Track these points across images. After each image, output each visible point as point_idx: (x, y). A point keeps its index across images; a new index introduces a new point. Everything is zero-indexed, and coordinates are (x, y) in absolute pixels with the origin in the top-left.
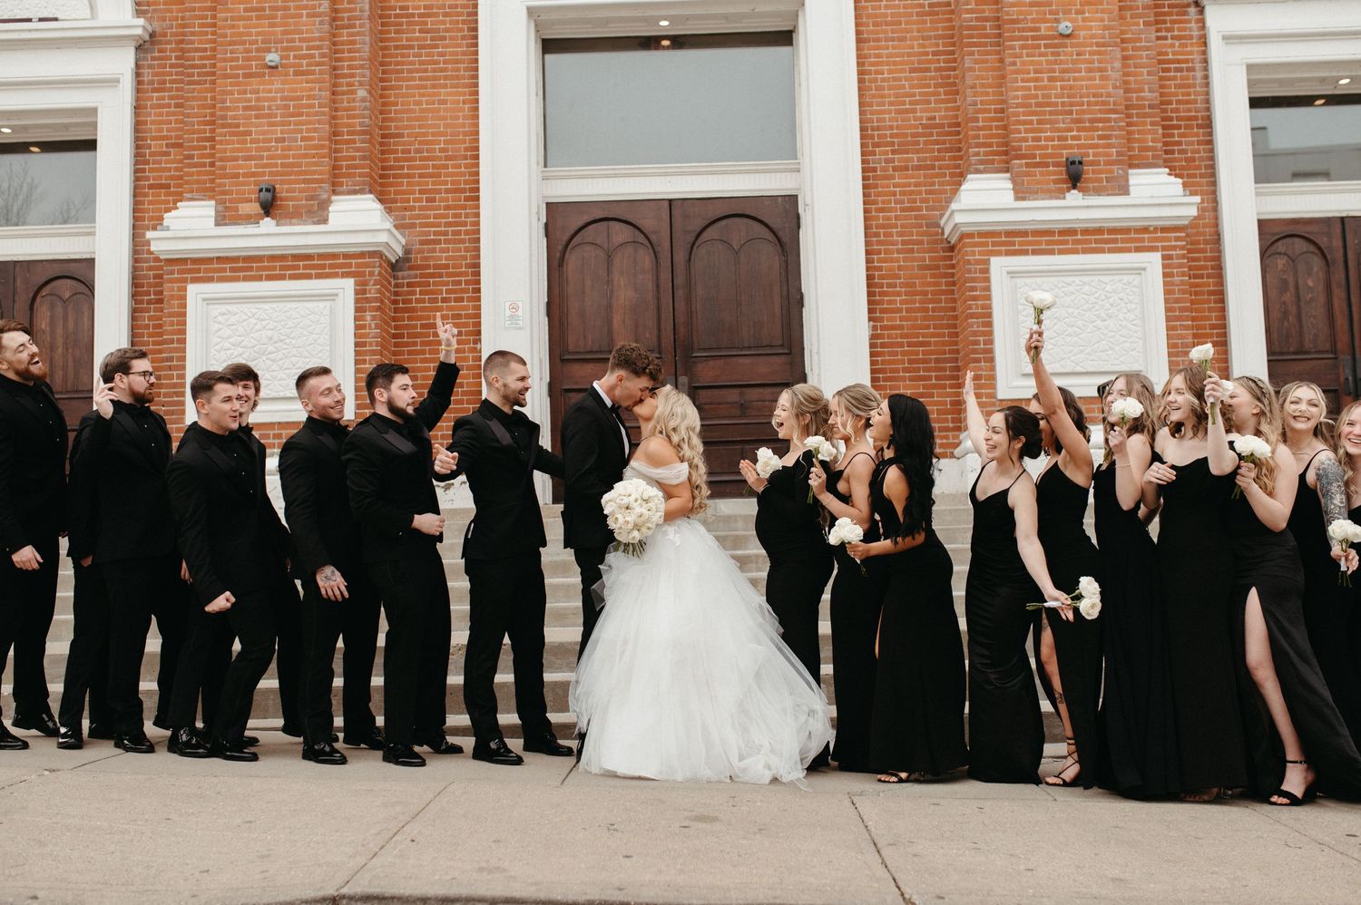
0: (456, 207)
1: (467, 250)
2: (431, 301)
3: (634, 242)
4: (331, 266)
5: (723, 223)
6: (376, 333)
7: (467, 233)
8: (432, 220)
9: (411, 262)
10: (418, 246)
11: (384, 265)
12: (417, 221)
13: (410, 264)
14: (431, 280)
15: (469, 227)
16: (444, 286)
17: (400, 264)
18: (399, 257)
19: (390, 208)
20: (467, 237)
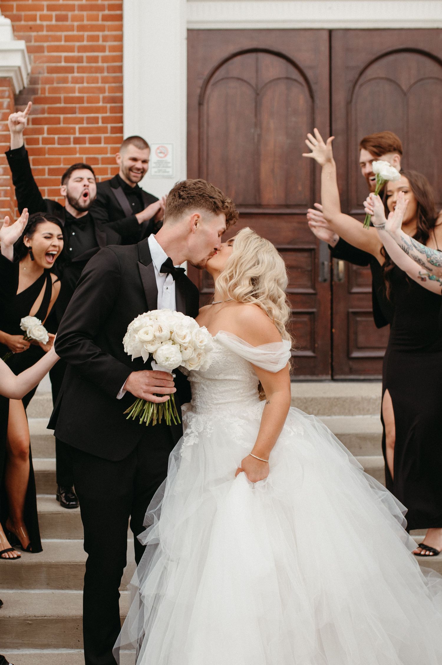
0: (92, 28)
1: (105, 80)
2: (62, 141)
3: (287, 78)
5: (392, 58)
6: (5, 179)
7: (105, 59)
8: (63, 43)
9: (37, 94)
10: (46, 75)
11: (12, 96)
12: (45, 44)
13: (36, 96)
14: (62, 116)
15: (107, 53)
16: (77, 124)
17: (24, 96)
18: (24, 88)
19: (13, 26)
20: (105, 65)
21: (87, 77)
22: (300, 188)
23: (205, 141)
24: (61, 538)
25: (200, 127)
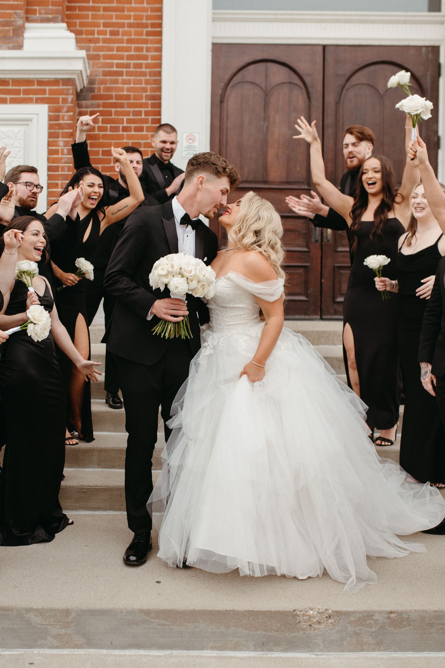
0: (138, 41)
1: (147, 82)
2: (113, 129)
3: (290, 83)
4: (26, 92)
5: (372, 68)
6: (68, 158)
7: (148, 66)
8: (115, 53)
9: (94, 92)
10: (101, 77)
11: (75, 93)
12: (101, 53)
13: (93, 94)
14: (113, 110)
15: (149, 61)
16: (125, 116)
17: (84, 93)
18: (84, 87)
19: (76, 39)
20: (148, 70)
21: (133, 80)
22: (298, 169)
23: (225, 131)
24: (108, 431)
25: (221, 119)
